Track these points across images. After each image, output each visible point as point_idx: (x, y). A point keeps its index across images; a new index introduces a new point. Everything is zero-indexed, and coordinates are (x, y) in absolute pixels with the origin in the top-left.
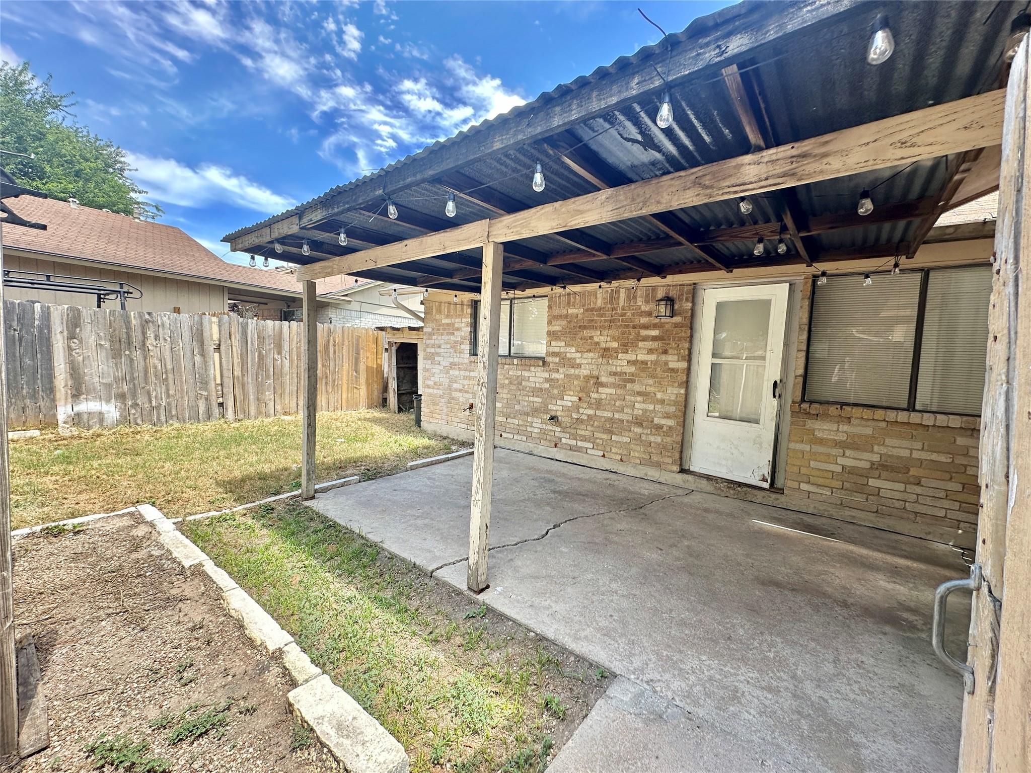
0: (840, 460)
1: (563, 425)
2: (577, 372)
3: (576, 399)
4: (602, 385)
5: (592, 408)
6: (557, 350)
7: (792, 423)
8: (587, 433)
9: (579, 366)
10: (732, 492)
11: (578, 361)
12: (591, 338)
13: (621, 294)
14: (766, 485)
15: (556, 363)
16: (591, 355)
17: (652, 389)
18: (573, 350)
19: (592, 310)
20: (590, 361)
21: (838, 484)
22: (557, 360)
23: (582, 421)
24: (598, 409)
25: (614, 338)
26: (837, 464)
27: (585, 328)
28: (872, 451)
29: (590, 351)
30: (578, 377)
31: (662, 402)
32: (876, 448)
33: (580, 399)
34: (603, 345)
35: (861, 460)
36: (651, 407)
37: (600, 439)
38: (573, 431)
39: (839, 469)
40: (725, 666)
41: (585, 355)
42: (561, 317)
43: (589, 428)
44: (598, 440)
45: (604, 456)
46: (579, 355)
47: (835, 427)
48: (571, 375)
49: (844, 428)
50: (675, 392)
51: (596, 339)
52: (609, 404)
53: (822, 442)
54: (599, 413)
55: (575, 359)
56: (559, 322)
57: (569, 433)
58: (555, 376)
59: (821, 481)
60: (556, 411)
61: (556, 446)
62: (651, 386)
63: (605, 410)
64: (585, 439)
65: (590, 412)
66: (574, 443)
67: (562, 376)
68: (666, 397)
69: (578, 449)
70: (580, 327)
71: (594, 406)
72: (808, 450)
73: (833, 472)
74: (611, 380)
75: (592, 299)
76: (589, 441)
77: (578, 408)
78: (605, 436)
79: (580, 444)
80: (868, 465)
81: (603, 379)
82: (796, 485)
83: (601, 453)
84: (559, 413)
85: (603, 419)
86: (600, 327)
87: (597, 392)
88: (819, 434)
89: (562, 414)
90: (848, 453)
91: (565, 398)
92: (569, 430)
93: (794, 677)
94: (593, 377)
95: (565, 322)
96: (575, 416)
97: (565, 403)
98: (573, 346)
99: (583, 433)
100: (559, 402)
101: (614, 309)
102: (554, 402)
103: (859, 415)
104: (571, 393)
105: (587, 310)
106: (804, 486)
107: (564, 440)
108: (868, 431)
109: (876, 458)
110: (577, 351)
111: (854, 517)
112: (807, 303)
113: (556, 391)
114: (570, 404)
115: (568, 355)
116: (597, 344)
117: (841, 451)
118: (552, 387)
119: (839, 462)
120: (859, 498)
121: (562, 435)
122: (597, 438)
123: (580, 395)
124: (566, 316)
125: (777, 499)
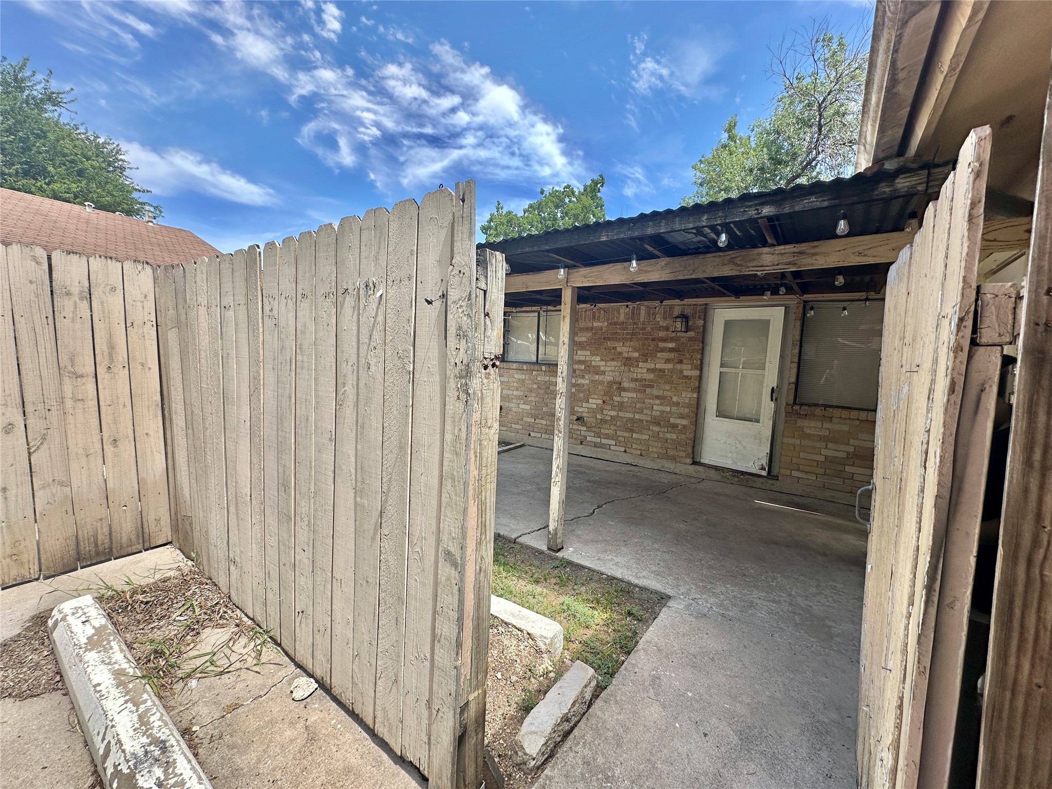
0: (823, 452)
1: (588, 425)
2: (601, 378)
3: (600, 402)
4: (625, 390)
5: (614, 410)
6: (583, 358)
7: (786, 422)
8: (610, 432)
9: (603, 373)
10: (736, 479)
11: (602, 369)
12: (615, 348)
13: (642, 311)
14: (764, 473)
15: (581, 370)
16: (614, 363)
17: (669, 393)
18: (598, 358)
19: (616, 324)
20: (613, 368)
21: (822, 471)
22: (583, 367)
23: (606, 421)
24: (620, 410)
25: (635, 348)
26: (821, 454)
27: (609, 339)
28: (848, 444)
29: (613, 360)
30: (602, 383)
31: (677, 404)
32: (851, 441)
33: (604, 402)
34: (625, 355)
35: (839, 451)
36: (668, 409)
37: (622, 437)
38: (597, 430)
39: (822, 458)
40: (743, 590)
41: (609, 363)
42: (587, 329)
43: (612, 427)
44: (620, 438)
45: (625, 451)
46: (603, 363)
47: (819, 424)
48: (596, 381)
49: (827, 425)
50: (689, 396)
51: (619, 349)
52: (630, 406)
53: (809, 437)
54: (621, 414)
55: (599, 366)
56: (585, 334)
57: (594, 432)
58: (581, 381)
59: (808, 469)
60: (582, 412)
61: (581, 443)
62: (668, 390)
63: (627, 412)
64: (608, 437)
65: (613, 413)
66: (598, 440)
67: (587, 382)
68: (681, 401)
69: (602, 446)
70: (604, 338)
71: (617, 408)
72: (799, 443)
73: (818, 461)
74: (632, 385)
75: (616, 314)
76: (612, 439)
77: (602, 410)
78: (626, 434)
79: (603, 441)
80: (843, 455)
81: (625, 385)
82: (788, 472)
83: (623, 449)
84: (584, 415)
85: (625, 420)
86: (623, 339)
87: (620, 396)
88: (807, 431)
89: (588, 415)
90: (830, 445)
91: (590, 401)
92: (593, 429)
93: (790, 595)
94: (616, 383)
95: (590, 334)
96: (599, 417)
97: (590, 406)
98: (598, 355)
99: (606, 431)
100: (584, 405)
101: (635, 323)
102: (580, 404)
103: (838, 415)
104: (596, 397)
105: (611, 324)
106: (795, 473)
107: (589, 438)
108: (846, 428)
109: (851, 449)
110: (602, 360)
111: (832, 497)
112: (799, 323)
113: (581, 395)
114: (595, 406)
115: (593, 363)
116: (620, 353)
117: (824, 444)
118: (579, 391)
119: (822, 453)
120: (838, 481)
121: (587, 434)
122: (619, 436)
123: (604, 398)
124: (592, 328)
125: (773, 485)
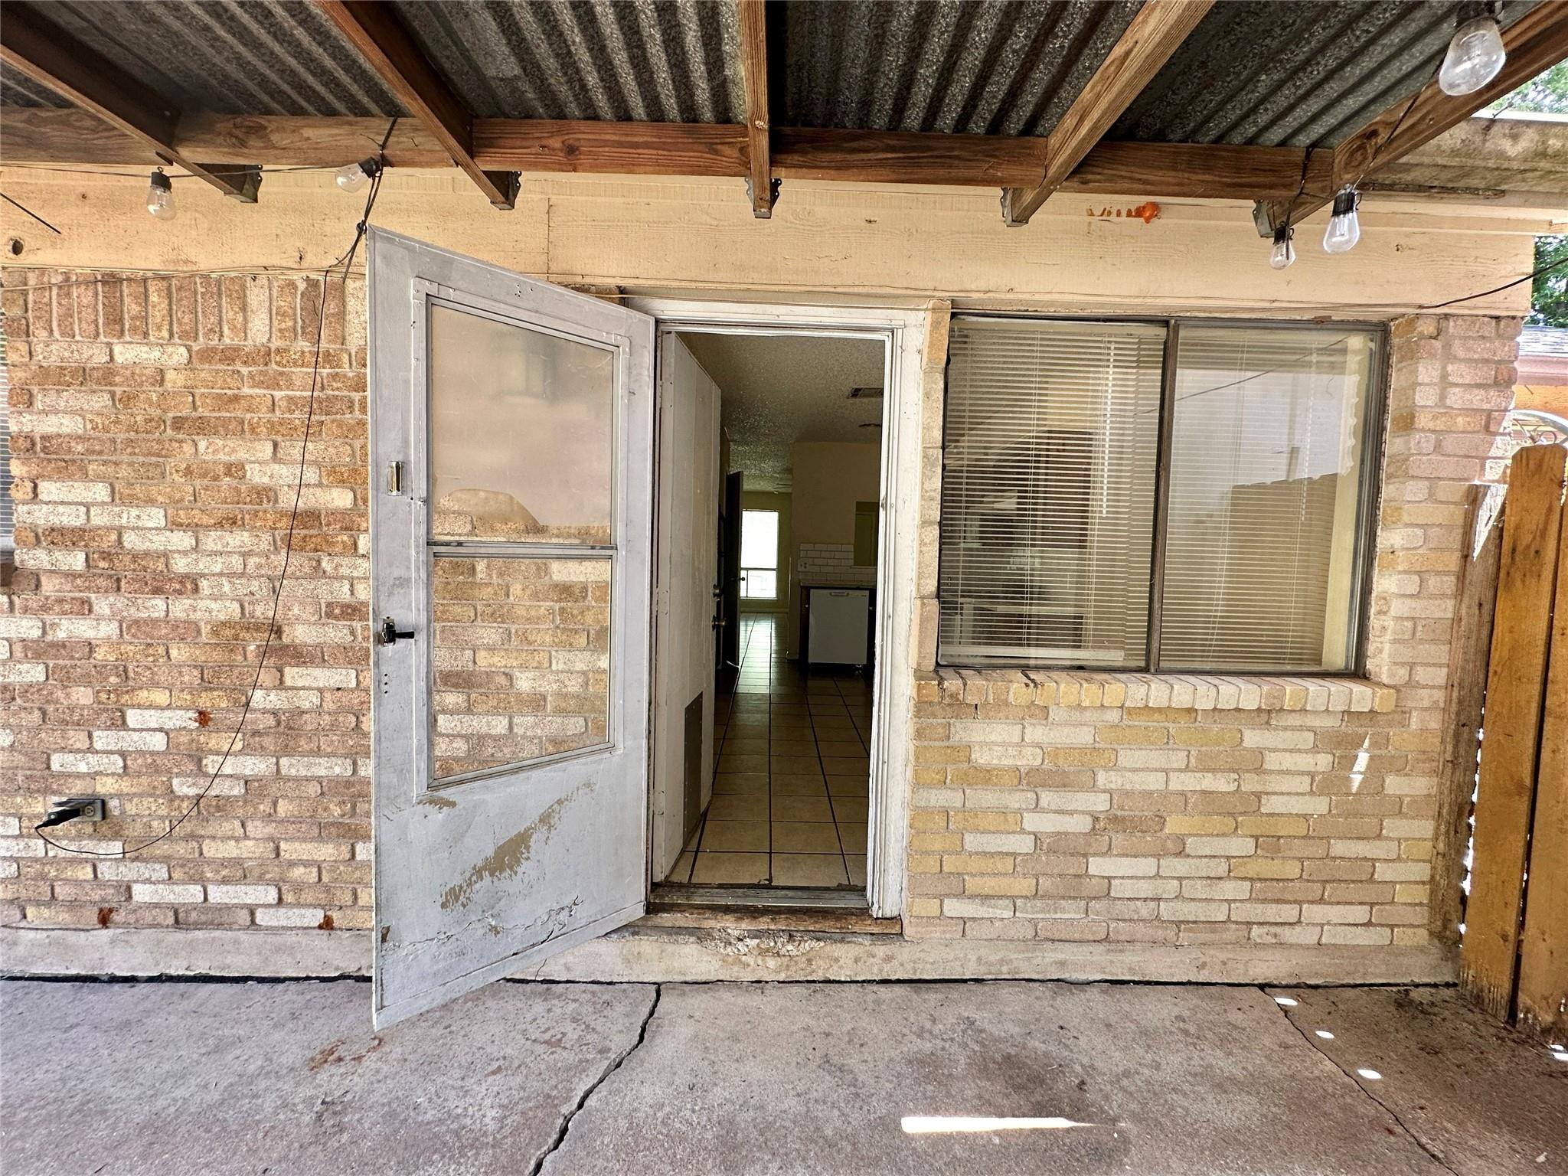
0: (1031, 822)
1: (136, 830)
2: (180, 608)
3: (185, 719)
4: (300, 656)
5: (262, 751)
6: (72, 518)
7: (919, 734)
8: (249, 849)
9: (189, 584)
10: (772, 963)
11: (180, 565)
12: (234, 470)
13: (351, 304)
15: (72, 575)
16: (239, 539)
17: (499, 661)
18: (155, 517)
19: (230, 355)
20: (236, 562)
22: (77, 561)
23: (222, 806)
24: (287, 750)
25: (333, 472)
26: (1023, 831)
27: (202, 426)
28: (1093, 788)
29: (232, 522)
30: (187, 630)
31: (537, 702)
32: (1102, 778)
33: (203, 718)
34: (288, 500)
36: (499, 725)
37: (306, 864)
38: (181, 849)
39: (1025, 845)
41: (212, 540)
42: (82, 376)
43: (255, 828)
44: (298, 872)
45: (327, 925)
46: (182, 540)
47: (1015, 733)
48: (154, 622)
49: (1036, 733)
50: (580, 666)
51: (256, 476)
52: (333, 727)
54: (289, 766)
55: (166, 555)
56: (69, 398)
57: (166, 859)
58: (70, 628)
60: (94, 776)
61: (105, 920)
62: (491, 649)
63: (318, 752)
64: (239, 873)
65: (256, 766)
66: (192, 894)
67: (109, 629)
68: (549, 686)
69: (214, 918)
70: (178, 423)
71: (268, 741)
72: (959, 804)
73: (1014, 855)
74: (336, 633)
75: (228, 314)
76: (261, 879)
77: (197, 758)
78: (326, 852)
79: (218, 894)
81: (300, 634)
82: (932, 907)
83: (316, 917)
84: (105, 787)
85: (313, 789)
86: (272, 426)
87: (281, 685)
88: (981, 758)
89: (125, 786)
90: (1047, 798)
91: (133, 717)
92: (163, 848)
94: (258, 627)
95: (100, 401)
96: (184, 787)
97: (129, 741)
98: (150, 502)
99: (229, 850)
100: (103, 739)
101: (321, 358)
102: (78, 739)
103: (1073, 699)
104: (161, 697)
105: (207, 355)
106: (954, 907)
107: (142, 893)
109: (1100, 803)
110: (174, 525)
111: (1062, 964)
113: (82, 696)
114: (158, 742)
115: (131, 540)
116: (266, 494)
117: (1031, 795)
118: (67, 679)
119: (1027, 826)
120: (1071, 912)
121: (129, 872)
122: (292, 864)
123: (205, 701)
124: (108, 374)
125: (889, 959)
